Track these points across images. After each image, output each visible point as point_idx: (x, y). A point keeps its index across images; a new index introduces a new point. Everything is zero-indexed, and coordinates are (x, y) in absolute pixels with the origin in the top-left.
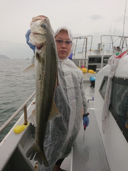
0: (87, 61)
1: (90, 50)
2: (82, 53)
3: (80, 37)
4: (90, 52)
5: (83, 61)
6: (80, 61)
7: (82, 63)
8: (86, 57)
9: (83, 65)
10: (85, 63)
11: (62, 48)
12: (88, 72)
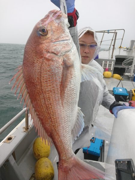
0: (113, 62)
1: (120, 47)
3: (108, 31)
4: (120, 50)
5: (108, 62)
7: (106, 64)
8: (112, 57)
9: (107, 67)
10: (110, 65)
11: (85, 52)
12: (112, 77)
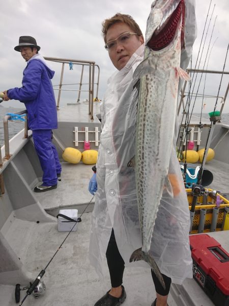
0: (97, 128)
1: (97, 100)
2: (77, 107)
5: (87, 128)
6: (76, 128)
7: (82, 135)
8: (93, 119)
9: (87, 140)
